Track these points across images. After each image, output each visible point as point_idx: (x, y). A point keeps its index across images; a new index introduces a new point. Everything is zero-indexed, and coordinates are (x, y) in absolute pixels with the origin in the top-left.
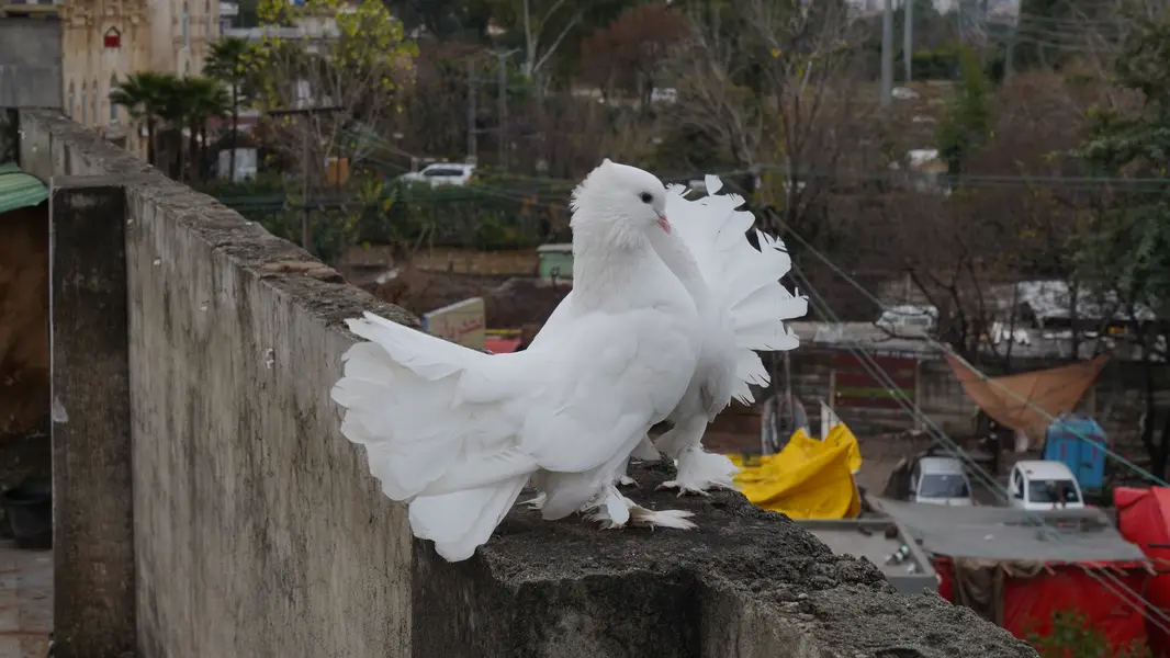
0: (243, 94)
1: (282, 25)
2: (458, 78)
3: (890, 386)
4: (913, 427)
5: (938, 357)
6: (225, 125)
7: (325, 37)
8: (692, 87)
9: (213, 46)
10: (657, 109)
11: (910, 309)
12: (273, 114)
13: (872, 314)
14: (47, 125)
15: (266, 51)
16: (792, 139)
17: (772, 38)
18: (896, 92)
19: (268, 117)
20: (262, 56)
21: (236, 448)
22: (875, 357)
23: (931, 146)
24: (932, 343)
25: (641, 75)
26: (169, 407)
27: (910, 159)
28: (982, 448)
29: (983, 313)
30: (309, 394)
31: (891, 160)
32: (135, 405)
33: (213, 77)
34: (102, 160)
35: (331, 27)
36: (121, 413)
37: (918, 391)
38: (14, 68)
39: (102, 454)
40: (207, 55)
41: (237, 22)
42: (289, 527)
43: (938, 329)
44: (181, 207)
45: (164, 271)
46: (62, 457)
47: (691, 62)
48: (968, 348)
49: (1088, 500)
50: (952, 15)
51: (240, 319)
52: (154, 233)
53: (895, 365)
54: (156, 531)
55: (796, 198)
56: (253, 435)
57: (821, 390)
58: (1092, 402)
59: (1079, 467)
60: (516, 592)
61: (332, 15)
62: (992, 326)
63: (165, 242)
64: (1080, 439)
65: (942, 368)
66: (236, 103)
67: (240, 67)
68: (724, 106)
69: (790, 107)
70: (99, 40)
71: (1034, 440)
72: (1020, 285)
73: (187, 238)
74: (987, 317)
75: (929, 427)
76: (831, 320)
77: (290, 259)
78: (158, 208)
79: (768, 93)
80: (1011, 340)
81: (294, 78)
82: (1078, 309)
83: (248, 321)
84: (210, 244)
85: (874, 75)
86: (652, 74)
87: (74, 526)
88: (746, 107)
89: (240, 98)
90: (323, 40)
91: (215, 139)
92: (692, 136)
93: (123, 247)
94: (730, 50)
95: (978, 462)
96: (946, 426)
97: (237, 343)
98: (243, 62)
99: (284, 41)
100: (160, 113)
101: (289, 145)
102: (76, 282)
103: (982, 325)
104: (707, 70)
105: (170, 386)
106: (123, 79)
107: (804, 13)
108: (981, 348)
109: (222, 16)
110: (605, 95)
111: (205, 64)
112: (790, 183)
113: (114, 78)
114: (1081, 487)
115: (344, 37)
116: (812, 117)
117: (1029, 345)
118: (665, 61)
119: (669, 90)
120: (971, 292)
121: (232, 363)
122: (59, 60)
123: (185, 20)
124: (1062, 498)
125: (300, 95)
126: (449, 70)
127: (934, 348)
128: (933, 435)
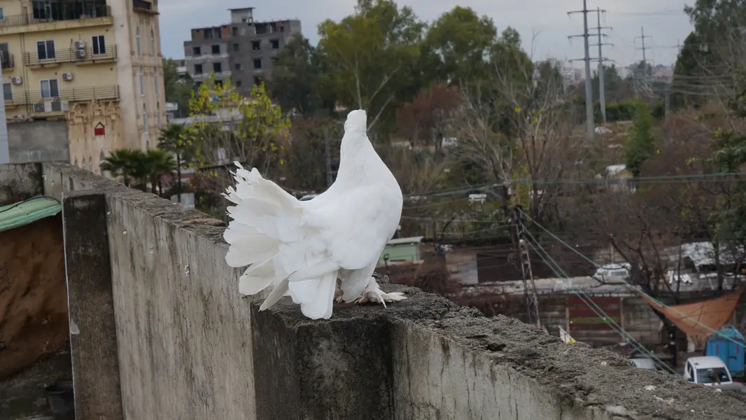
0: (183, 159)
1: (205, 114)
2: (318, 140)
3: (603, 316)
4: (621, 341)
5: (633, 295)
6: (174, 179)
7: (233, 119)
8: (466, 135)
9: (163, 130)
10: (445, 151)
11: (614, 266)
12: (202, 170)
13: (589, 271)
14: (59, 169)
15: (196, 131)
16: (532, 164)
17: (514, 101)
18: (597, 130)
19: (200, 172)
20: (193, 134)
21: (173, 328)
22: (593, 298)
23: (621, 163)
24: (628, 285)
25: (434, 130)
26: (137, 316)
27: (608, 171)
28: (665, 351)
29: (660, 266)
30: (208, 285)
31: (597, 173)
32: (117, 320)
33: (164, 149)
34: (91, 183)
35: (236, 114)
36: (110, 327)
37: (622, 317)
38: (39, 152)
39: (100, 352)
40: (159, 136)
41: (177, 115)
42: (204, 364)
43: (632, 277)
44: (136, 200)
45: (129, 237)
46: (77, 355)
47: (465, 120)
48: (652, 288)
49: (734, 379)
50: (630, 79)
51: (171, 254)
52: (122, 217)
53: (606, 302)
54: (134, 392)
55: (537, 201)
56: (182, 317)
57: (561, 321)
58: (734, 317)
59: (728, 359)
60: (296, 331)
61: (236, 106)
62: (666, 273)
63: (129, 220)
64: (728, 341)
65: (638, 302)
66: (179, 165)
67: (180, 142)
68: (487, 145)
69: (529, 144)
70: (91, 131)
71: (699, 345)
72: (683, 246)
73: (140, 215)
74: (663, 267)
75: (631, 340)
76: (563, 276)
77: (198, 218)
78: (124, 201)
79: (515, 136)
80: (679, 281)
81: (214, 146)
82: (720, 258)
83: (175, 253)
84: (153, 215)
85: (582, 120)
86: (441, 128)
87: (86, 395)
88: (501, 145)
89: (181, 162)
90: (232, 122)
91: (167, 189)
92: (468, 166)
93: (106, 229)
94: (488, 110)
95: (663, 360)
96: (642, 338)
97: (170, 267)
98: (182, 139)
99: (207, 124)
100: (132, 174)
101: (214, 189)
102: (80, 251)
103: (660, 272)
104: (475, 124)
105: (136, 304)
106: (108, 155)
107: (535, 84)
108: (660, 287)
109: (168, 112)
110: (412, 145)
111: (159, 142)
112: (533, 192)
113: (102, 154)
114: (730, 372)
115: (246, 119)
116: (543, 149)
117: (691, 284)
118: (448, 120)
119: (452, 139)
120: (652, 253)
121: (168, 280)
122: (67, 146)
123: (144, 115)
124: (718, 379)
125: (220, 157)
126: (312, 135)
127: (629, 289)
128: (634, 345)
